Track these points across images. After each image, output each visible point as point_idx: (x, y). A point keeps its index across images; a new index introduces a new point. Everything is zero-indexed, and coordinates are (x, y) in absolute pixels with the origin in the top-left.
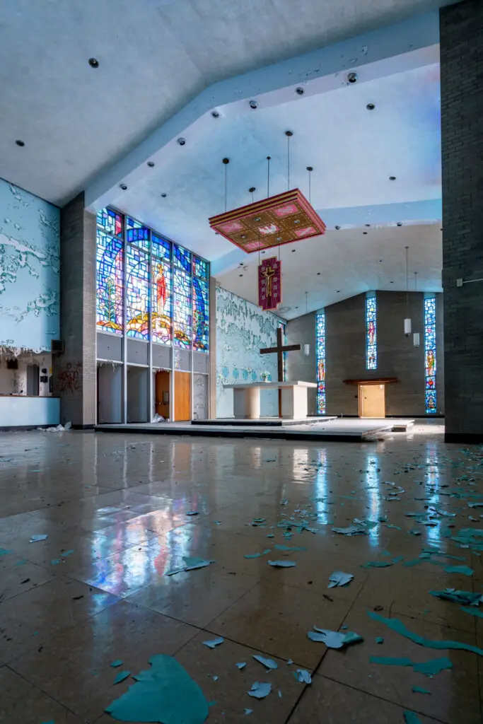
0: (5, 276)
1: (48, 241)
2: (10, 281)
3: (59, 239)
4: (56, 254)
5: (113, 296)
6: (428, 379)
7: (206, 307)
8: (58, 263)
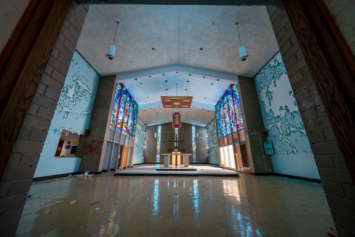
0: (77, 98)
1: (94, 87)
2: (78, 101)
3: (97, 87)
4: (95, 93)
5: (115, 114)
6: (194, 151)
7: (135, 121)
8: (95, 96)
